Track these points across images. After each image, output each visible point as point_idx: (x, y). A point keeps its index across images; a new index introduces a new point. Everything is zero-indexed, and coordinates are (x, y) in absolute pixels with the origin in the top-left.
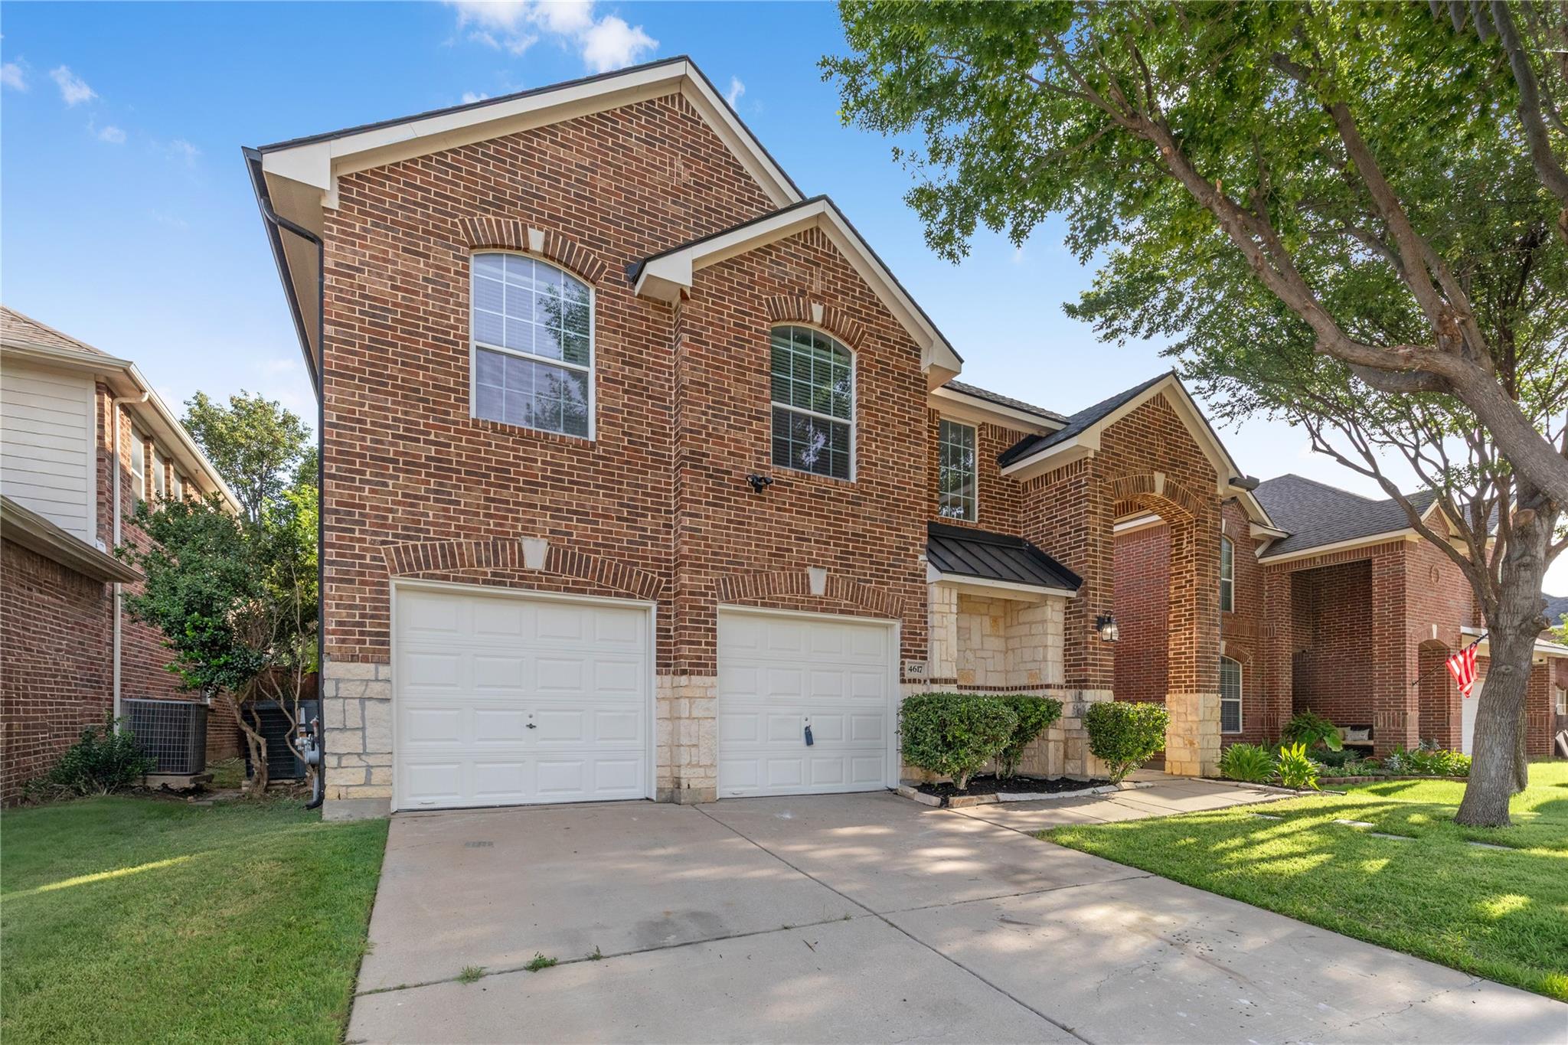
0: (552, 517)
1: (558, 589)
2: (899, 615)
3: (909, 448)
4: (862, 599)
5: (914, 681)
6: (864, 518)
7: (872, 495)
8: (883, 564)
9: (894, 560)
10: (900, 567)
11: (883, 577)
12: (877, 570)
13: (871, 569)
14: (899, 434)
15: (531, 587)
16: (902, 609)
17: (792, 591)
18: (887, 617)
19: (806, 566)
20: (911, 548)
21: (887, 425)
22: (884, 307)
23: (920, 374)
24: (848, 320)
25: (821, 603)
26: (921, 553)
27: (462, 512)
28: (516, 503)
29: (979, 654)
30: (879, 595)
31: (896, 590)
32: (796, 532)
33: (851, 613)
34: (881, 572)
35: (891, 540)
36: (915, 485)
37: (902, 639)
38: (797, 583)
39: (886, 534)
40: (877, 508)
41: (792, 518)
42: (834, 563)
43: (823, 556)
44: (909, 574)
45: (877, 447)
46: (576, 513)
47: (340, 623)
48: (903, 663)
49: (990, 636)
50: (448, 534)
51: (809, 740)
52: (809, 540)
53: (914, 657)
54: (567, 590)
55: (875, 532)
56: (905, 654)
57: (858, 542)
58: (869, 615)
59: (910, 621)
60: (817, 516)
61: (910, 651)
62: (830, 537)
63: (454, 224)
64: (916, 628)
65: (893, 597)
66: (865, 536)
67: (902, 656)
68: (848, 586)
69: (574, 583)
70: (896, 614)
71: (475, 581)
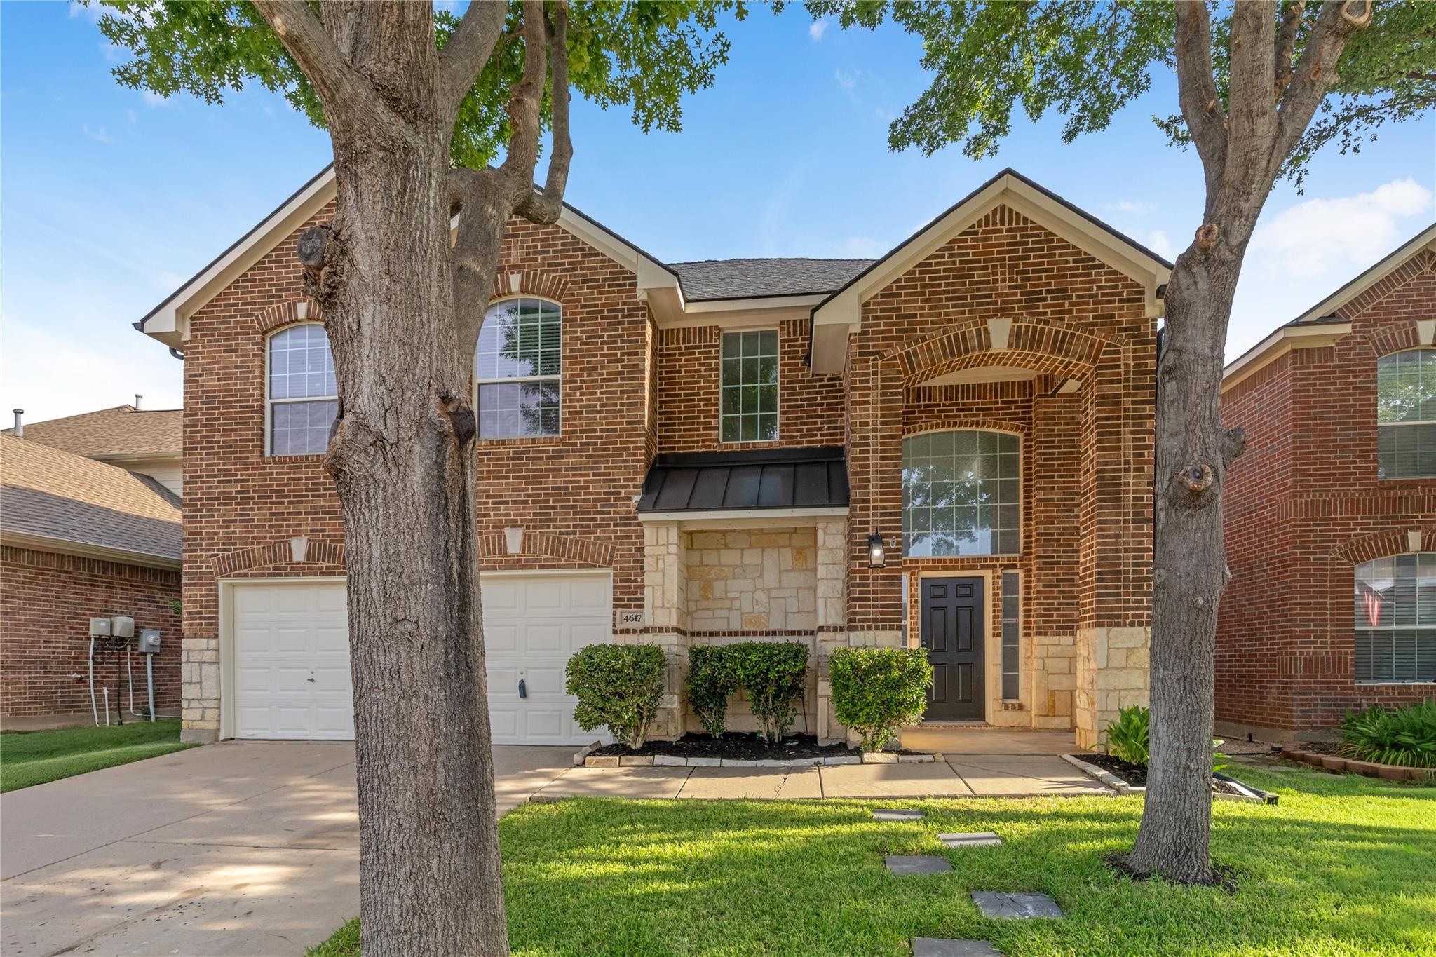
0: (312, 519)
1: (315, 574)
2: (609, 563)
3: (621, 386)
4: (563, 552)
5: (628, 631)
6: (566, 470)
7: (575, 444)
8: (589, 513)
9: (602, 506)
10: (609, 513)
11: (589, 526)
12: (581, 520)
13: (575, 520)
14: (609, 374)
15: (297, 575)
16: (612, 556)
17: (489, 553)
18: (594, 566)
19: (503, 527)
20: (623, 491)
21: (595, 368)
22: (591, 248)
23: (637, 303)
24: (548, 277)
25: (519, 561)
26: (636, 493)
27: (256, 526)
28: (289, 514)
29: (774, 593)
30: (582, 545)
31: (605, 538)
32: (493, 497)
33: (553, 567)
34: (586, 522)
35: (598, 487)
36: (628, 423)
37: (615, 587)
38: (494, 545)
39: (591, 481)
40: (581, 457)
41: (489, 484)
42: (532, 521)
43: (521, 515)
44: (621, 519)
45: (582, 394)
46: (328, 513)
47: (190, 613)
48: (614, 613)
49: (792, 570)
50: (247, 544)
51: (523, 692)
52: (507, 503)
53: (628, 606)
54: (322, 574)
55: (578, 482)
56: (618, 603)
57: (559, 495)
58: (574, 566)
59: (622, 569)
60: (514, 478)
61: (623, 600)
62: (529, 496)
63: (252, 321)
64: (630, 575)
65: (601, 545)
66: (567, 488)
67: (615, 606)
68: (547, 540)
69: (327, 568)
70: (604, 562)
71: (263, 575)
